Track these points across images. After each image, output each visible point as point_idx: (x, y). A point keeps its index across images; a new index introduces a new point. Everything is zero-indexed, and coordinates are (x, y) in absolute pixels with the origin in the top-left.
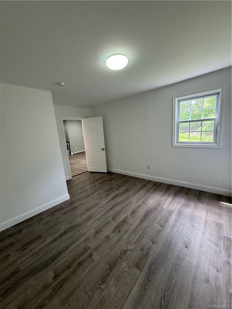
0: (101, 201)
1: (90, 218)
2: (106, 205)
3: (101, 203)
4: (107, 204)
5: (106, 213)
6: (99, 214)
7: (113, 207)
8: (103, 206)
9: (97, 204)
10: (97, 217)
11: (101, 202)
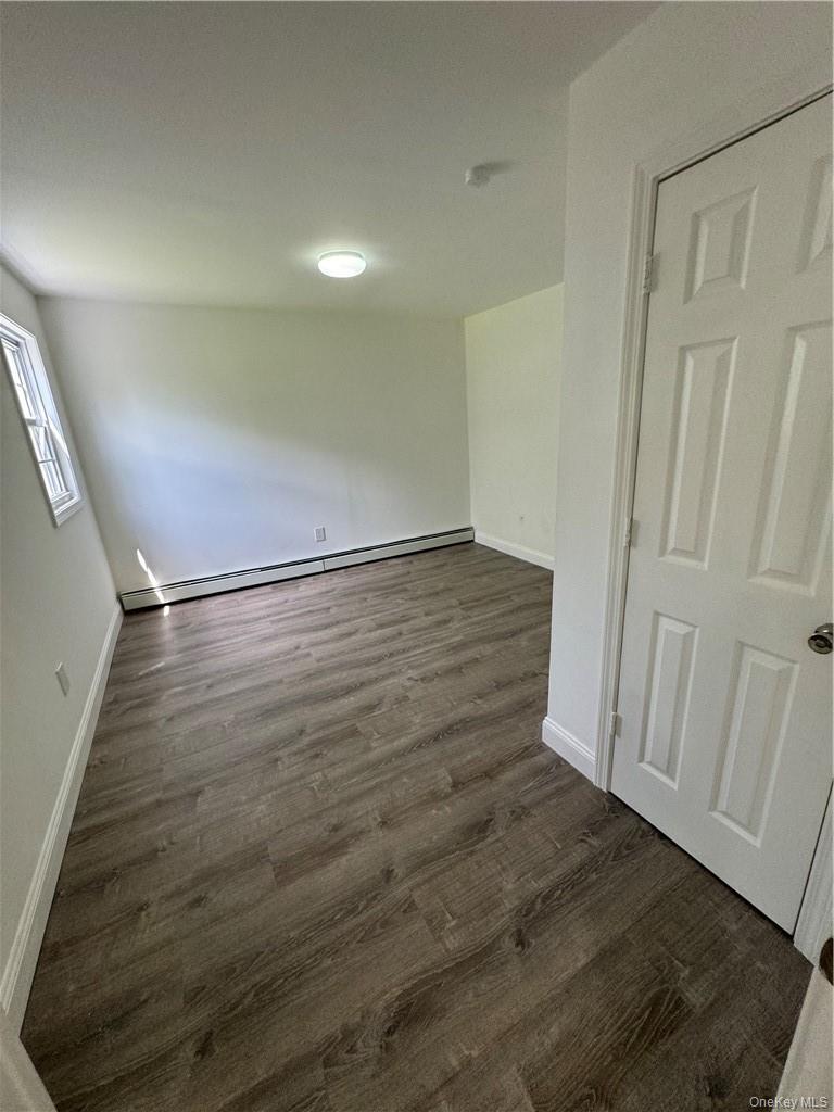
0: (407, 689)
1: (453, 648)
2: (396, 669)
3: (410, 679)
4: (393, 670)
5: (410, 649)
6: (427, 652)
7: (380, 659)
8: (411, 667)
9: (422, 679)
10: (438, 645)
11: (408, 684)
